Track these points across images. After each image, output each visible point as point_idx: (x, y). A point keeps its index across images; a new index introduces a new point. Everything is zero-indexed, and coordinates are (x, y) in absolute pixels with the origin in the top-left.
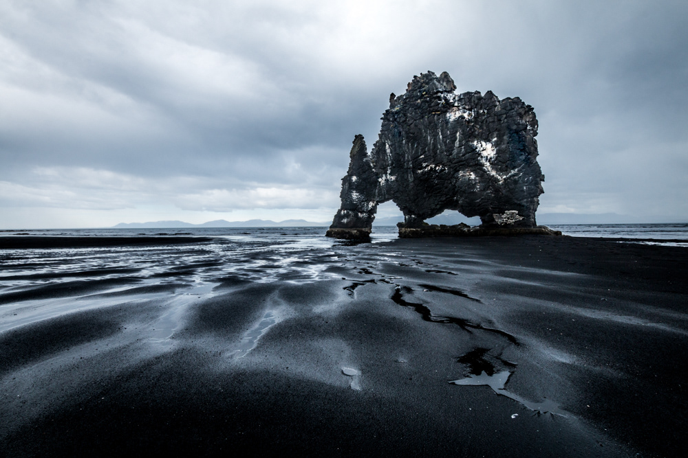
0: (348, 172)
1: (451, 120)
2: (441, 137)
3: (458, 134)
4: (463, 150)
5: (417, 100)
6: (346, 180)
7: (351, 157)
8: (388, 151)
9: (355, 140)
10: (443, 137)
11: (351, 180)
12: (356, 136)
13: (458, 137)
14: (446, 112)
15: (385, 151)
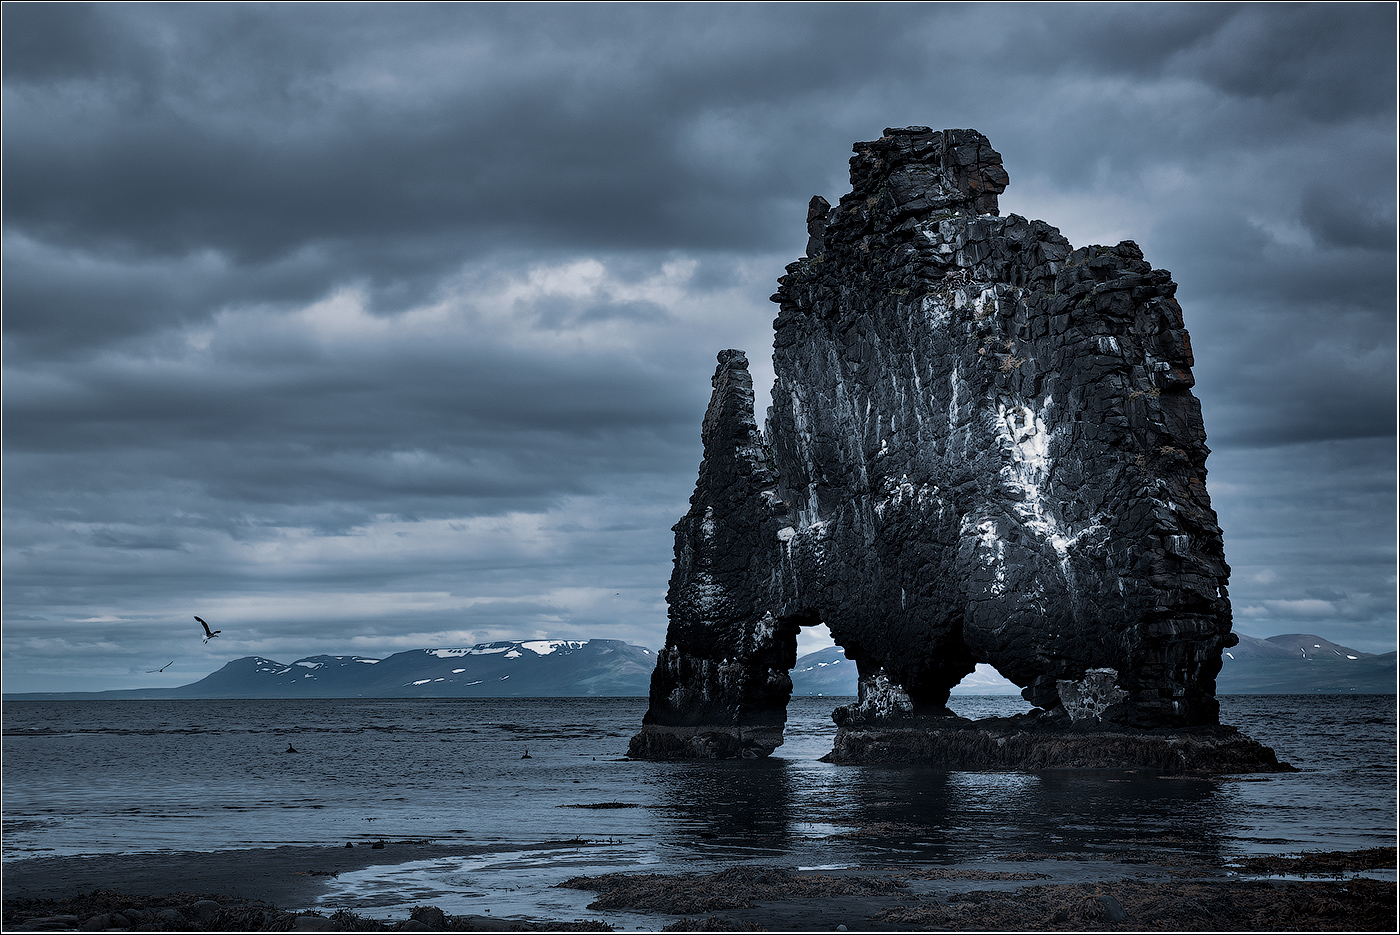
0: (692, 500)
1: (934, 324)
2: (917, 380)
3: (954, 377)
4: (968, 436)
5: (860, 237)
6: (686, 530)
7: (706, 439)
8: (801, 422)
9: (718, 369)
10: (924, 385)
11: (698, 531)
12: (720, 356)
13: (956, 388)
14: (921, 292)
15: (792, 421)
